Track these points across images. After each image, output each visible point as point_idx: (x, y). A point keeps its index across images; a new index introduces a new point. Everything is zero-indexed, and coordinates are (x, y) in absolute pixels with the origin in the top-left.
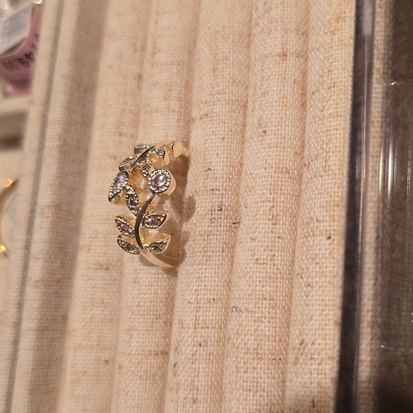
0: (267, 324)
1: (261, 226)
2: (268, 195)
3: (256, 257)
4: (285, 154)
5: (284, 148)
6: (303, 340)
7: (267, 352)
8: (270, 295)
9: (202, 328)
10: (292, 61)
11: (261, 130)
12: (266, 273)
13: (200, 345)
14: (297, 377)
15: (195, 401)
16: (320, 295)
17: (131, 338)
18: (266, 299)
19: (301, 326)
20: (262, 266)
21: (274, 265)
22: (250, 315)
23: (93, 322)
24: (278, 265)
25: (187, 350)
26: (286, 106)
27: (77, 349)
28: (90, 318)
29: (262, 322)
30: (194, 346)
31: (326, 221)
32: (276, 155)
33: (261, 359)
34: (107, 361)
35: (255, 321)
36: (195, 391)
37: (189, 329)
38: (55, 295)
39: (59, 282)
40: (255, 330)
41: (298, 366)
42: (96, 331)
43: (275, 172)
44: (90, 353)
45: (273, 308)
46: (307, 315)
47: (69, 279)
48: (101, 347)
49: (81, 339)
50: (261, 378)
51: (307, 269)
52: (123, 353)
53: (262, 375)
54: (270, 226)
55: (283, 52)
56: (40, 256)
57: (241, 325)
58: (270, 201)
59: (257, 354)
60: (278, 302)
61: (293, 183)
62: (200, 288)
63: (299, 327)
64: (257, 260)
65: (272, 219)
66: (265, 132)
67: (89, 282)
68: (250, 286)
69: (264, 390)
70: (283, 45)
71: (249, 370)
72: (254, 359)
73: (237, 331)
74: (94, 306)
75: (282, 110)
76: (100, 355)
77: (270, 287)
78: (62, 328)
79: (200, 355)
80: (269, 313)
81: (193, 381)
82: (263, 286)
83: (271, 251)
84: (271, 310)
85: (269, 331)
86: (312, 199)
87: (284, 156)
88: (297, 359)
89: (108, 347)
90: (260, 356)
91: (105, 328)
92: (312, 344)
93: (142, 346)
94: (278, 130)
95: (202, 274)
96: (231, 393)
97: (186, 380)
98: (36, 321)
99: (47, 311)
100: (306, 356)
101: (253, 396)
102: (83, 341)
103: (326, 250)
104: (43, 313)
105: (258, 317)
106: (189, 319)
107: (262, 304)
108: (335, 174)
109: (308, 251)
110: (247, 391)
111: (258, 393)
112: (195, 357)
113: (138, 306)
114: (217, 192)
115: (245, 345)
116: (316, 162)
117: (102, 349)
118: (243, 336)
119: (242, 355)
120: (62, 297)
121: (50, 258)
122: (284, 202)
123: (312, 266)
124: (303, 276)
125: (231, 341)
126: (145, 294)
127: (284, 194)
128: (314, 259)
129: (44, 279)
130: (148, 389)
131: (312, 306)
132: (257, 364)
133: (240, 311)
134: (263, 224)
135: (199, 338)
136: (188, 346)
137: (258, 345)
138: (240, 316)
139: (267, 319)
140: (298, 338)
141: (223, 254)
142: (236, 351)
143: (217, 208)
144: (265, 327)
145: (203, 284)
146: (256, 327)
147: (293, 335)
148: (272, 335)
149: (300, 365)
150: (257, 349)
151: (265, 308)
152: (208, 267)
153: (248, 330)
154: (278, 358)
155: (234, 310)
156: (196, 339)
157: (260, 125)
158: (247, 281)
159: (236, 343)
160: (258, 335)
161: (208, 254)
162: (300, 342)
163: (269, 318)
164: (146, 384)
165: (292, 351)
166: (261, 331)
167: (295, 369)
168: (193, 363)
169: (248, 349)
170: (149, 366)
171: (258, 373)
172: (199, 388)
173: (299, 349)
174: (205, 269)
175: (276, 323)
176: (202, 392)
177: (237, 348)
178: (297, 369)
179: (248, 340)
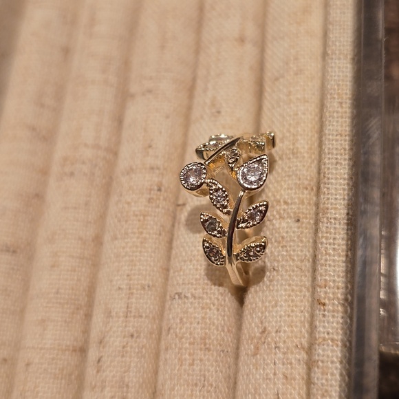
0: (215, 311)
7: (215, 342)
8: (220, 281)
9: (134, 317)
10: (249, 48)
11: (214, 110)
13: (132, 336)
14: (257, 369)
16: (286, 280)
18: (215, 285)
19: (262, 313)
22: (197, 301)
25: (115, 342)
29: (210, 309)
30: (124, 337)
31: (295, 203)
33: (209, 350)
35: (203, 308)
36: (125, 389)
37: (119, 317)
40: (203, 318)
41: (258, 356)
46: (270, 302)
53: (210, 368)
55: (241, 37)
57: (185, 312)
59: (205, 344)
62: (133, 272)
63: (260, 314)
66: (219, 112)
69: (212, 385)
71: (195, 362)
72: (201, 349)
73: (181, 319)
75: (237, 93)
77: (219, 271)
79: (131, 347)
80: (218, 300)
82: (212, 270)
84: (219, 296)
85: (218, 320)
88: (257, 348)
92: (277, 332)
93: (59, 340)
94: (233, 112)
95: (136, 256)
96: (173, 389)
97: (113, 376)
100: (268, 344)
101: (200, 391)
103: (294, 232)
105: (206, 304)
106: (119, 306)
107: (211, 290)
108: (304, 157)
109: (272, 234)
111: (206, 388)
112: (125, 349)
114: (157, 171)
115: (191, 334)
118: (188, 325)
119: (187, 345)
125: (172, 331)
128: (279, 242)
131: (277, 291)
132: (205, 355)
133: (185, 297)
135: (131, 328)
136: (117, 337)
137: (206, 334)
138: (185, 303)
139: (216, 306)
140: (258, 327)
141: (161, 238)
142: (180, 341)
143: (156, 188)
144: (214, 314)
145: (137, 268)
146: (203, 315)
147: (250, 324)
148: (221, 324)
149: (261, 355)
150: (205, 339)
151: (214, 294)
152: (143, 250)
153: (195, 318)
154: (226, 350)
155: (177, 297)
156: (127, 329)
157: (213, 105)
158: (194, 265)
159: (180, 333)
160: (206, 323)
161: (144, 235)
162: (261, 330)
163: (218, 305)
164: (61, 384)
165: (250, 341)
166: (210, 319)
167: (254, 360)
168: (123, 356)
169: (194, 338)
170: (66, 363)
171: (205, 365)
172: (130, 384)
173: (260, 338)
174: (141, 252)
175: (224, 311)
176: (133, 390)
177: (181, 338)
178: (256, 360)
179: (195, 328)
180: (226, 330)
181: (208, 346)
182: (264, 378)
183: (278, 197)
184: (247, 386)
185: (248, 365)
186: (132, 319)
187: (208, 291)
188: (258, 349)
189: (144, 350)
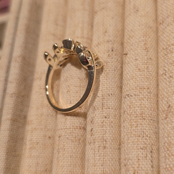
3: (138, 68)
6: (170, 105)
7: (147, 116)
8: (147, 87)
12: (145, 75)
13: (106, 117)
14: (168, 125)
17: (66, 120)
18: (145, 89)
20: (142, 72)
21: (148, 72)
22: (137, 97)
23: (42, 116)
24: (150, 72)
27: (33, 131)
28: (41, 114)
29: (144, 100)
30: (102, 118)
32: (145, 20)
33: (145, 119)
34: (50, 137)
35: (140, 100)
36: (105, 143)
37: (99, 110)
38: (21, 103)
39: (23, 96)
40: (140, 105)
41: (168, 119)
42: (44, 121)
43: (145, 27)
44: (41, 132)
45: (149, 93)
46: (170, 92)
47: (28, 97)
48: (47, 129)
49: (36, 125)
52: (61, 129)
53: (146, 128)
54: (145, 52)
56: (14, 81)
57: (132, 103)
58: (143, 41)
60: (151, 91)
62: (103, 89)
63: (166, 99)
65: (146, 49)
66: (137, 10)
67: (40, 95)
68: (136, 83)
69: (147, 136)
71: (138, 126)
72: (141, 119)
74: (43, 108)
75: (145, 1)
76: (46, 134)
77: (147, 82)
78: (23, 122)
79: (106, 123)
80: (147, 96)
81: (103, 137)
82: (143, 82)
83: (146, 64)
85: (148, 105)
86: (168, 36)
89: (50, 130)
91: (49, 119)
93: (73, 124)
96: (128, 140)
98: (11, 115)
99: (17, 111)
100: (172, 112)
101: (142, 139)
102: (36, 126)
104: (15, 111)
105: (141, 98)
110: (138, 137)
111: (144, 138)
112: (103, 124)
115: (135, 112)
116: (167, 20)
117: (47, 131)
118: (133, 109)
119: (134, 118)
120: (24, 105)
121: (19, 83)
122: (150, 42)
123: (171, 68)
124: (166, 74)
125: (126, 113)
126: (74, 97)
127: (150, 38)
128: (172, 64)
129: (16, 93)
130: (76, 147)
132: (143, 122)
133: (131, 96)
134: (141, 52)
135: (105, 114)
136: (99, 119)
137: (142, 112)
138: (131, 99)
139: (146, 99)
140: (166, 105)
141: (115, 72)
142: (130, 117)
143: (111, 50)
144: (146, 102)
145: (105, 87)
146: (140, 103)
147: (162, 105)
148: (150, 107)
149: (169, 118)
150: (142, 114)
151: (145, 93)
152: (107, 78)
153: (136, 105)
154: (153, 120)
155: (127, 97)
156: (103, 115)
157: (134, 8)
158: (134, 81)
159: (129, 113)
160: (142, 107)
161: (107, 72)
162: (167, 106)
163: (147, 98)
164: (75, 145)
165: (163, 113)
166: (144, 105)
167: (166, 121)
168: (102, 127)
169: (137, 114)
170: (76, 134)
171: (143, 127)
172: (107, 140)
173: (168, 110)
174: (106, 79)
175: (151, 101)
176: (109, 143)
177: (130, 115)
178: (167, 121)
179: (137, 110)
180: (152, 110)
181: (144, 117)
182: (172, 129)
183: (169, 43)
184: (164, 134)
185: (163, 124)
186: (105, 110)
187: (142, 92)
188: (167, 115)
189: (112, 124)
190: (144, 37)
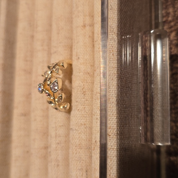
0: (83, 134)
1: (80, 96)
2: (81, 84)
4: (87, 66)
5: (86, 64)
7: (84, 145)
8: (84, 123)
10: (88, 28)
11: (77, 57)
12: (82, 114)
13: (58, 144)
15: (58, 165)
18: (82, 125)
19: (95, 135)
20: (80, 112)
21: (85, 111)
22: (77, 131)
24: (86, 111)
25: (54, 146)
26: (86, 47)
27: (16, 147)
29: (81, 134)
30: (56, 144)
32: (84, 67)
35: (79, 134)
36: (58, 162)
40: (79, 137)
41: (95, 150)
43: (84, 74)
44: (21, 148)
45: (85, 128)
50: (82, 156)
51: (96, 112)
54: (83, 96)
55: (84, 25)
57: (73, 135)
58: (82, 86)
59: (80, 146)
60: (88, 126)
61: (91, 78)
64: (79, 109)
65: (84, 93)
66: (79, 58)
68: (76, 120)
69: (83, 160)
70: (84, 22)
71: (77, 153)
72: (79, 148)
73: (72, 138)
75: (85, 49)
76: (25, 149)
77: (84, 120)
79: (59, 147)
80: (84, 130)
81: (57, 158)
82: (81, 120)
83: (84, 106)
84: (85, 129)
85: (84, 137)
87: (86, 67)
88: (94, 148)
90: (81, 147)
94: (84, 57)
96: (71, 162)
97: (54, 158)
101: (80, 163)
105: (80, 132)
107: (81, 127)
110: (77, 161)
112: (57, 148)
113: (37, 129)
115: (75, 143)
118: (75, 140)
119: (75, 147)
122: (88, 86)
124: (95, 115)
127: (88, 83)
128: (98, 108)
132: (80, 150)
133: (73, 130)
134: (80, 95)
136: (54, 144)
137: (80, 143)
138: (73, 132)
140: (94, 140)
142: (72, 146)
148: (86, 139)
151: (83, 128)
153: (76, 137)
155: (71, 130)
156: (57, 141)
157: (77, 55)
159: (72, 143)
163: (84, 132)
166: (81, 137)
167: (94, 152)
168: (56, 151)
169: (77, 145)
170: (43, 153)
171: (81, 154)
173: (95, 144)
186: (58, 138)
190: (82, 83)
